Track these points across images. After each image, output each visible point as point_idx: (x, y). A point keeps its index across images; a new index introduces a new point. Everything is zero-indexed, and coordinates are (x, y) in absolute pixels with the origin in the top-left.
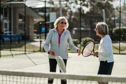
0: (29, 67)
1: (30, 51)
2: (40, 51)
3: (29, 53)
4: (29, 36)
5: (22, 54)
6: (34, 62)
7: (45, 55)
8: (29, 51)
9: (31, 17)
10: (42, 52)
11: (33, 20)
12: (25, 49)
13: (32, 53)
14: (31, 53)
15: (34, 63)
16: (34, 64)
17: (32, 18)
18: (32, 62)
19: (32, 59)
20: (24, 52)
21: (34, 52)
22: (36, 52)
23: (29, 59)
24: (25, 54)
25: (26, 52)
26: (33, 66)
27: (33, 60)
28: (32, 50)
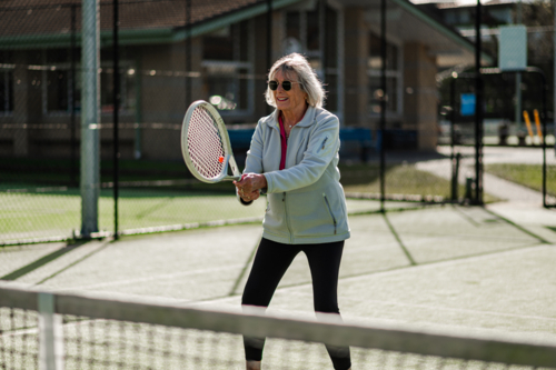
0: (380, 271)
1: (410, 201)
2: (452, 200)
3: (401, 210)
4: (415, 133)
5: (370, 213)
6: (410, 249)
7: (470, 220)
8: (404, 200)
9: (427, 48)
10: (462, 204)
11: (433, 60)
12: (383, 191)
13: (415, 209)
14: (408, 209)
15: (407, 254)
16: (405, 261)
17: (430, 52)
18: (400, 251)
19: (403, 238)
20: (376, 205)
21: (425, 203)
22: (433, 203)
23: (392, 237)
24: (382, 211)
25: (388, 205)
26: (401, 267)
27: (408, 242)
28: (418, 197)
